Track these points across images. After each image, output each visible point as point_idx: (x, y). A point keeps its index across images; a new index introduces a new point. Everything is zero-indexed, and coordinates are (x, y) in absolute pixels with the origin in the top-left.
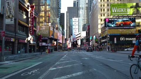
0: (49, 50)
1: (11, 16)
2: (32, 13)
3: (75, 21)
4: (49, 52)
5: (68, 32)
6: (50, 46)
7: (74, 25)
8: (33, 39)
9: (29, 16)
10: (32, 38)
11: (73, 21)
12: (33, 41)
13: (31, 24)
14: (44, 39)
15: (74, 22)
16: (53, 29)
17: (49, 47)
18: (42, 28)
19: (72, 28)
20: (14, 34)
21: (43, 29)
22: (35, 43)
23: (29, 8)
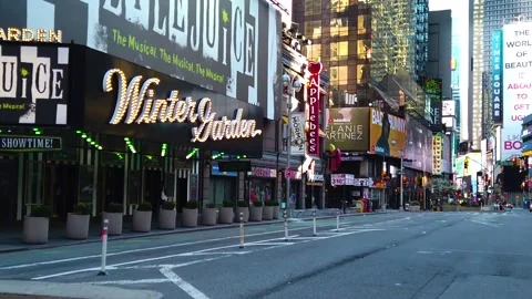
0: (367, 202)
1: (299, 142)
2: (313, 86)
3: (522, 38)
4: (367, 209)
5: (477, 104)
6: (370, 189)
7: (510, 66)
8: (315, 167)
9: (305, 98)
10: (313, 164)
11: (506, 40)
12: (316, 172)
13: (310, 121)
14: (347, 159)
15: (515, 49)
16: (385, 120)
17: (366, 192)
18: (341, 117)
19: (501, 81)
20: (275, 158)
21: (344, 120)
22: (321, 177)
23: (306, 70)
